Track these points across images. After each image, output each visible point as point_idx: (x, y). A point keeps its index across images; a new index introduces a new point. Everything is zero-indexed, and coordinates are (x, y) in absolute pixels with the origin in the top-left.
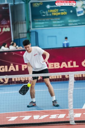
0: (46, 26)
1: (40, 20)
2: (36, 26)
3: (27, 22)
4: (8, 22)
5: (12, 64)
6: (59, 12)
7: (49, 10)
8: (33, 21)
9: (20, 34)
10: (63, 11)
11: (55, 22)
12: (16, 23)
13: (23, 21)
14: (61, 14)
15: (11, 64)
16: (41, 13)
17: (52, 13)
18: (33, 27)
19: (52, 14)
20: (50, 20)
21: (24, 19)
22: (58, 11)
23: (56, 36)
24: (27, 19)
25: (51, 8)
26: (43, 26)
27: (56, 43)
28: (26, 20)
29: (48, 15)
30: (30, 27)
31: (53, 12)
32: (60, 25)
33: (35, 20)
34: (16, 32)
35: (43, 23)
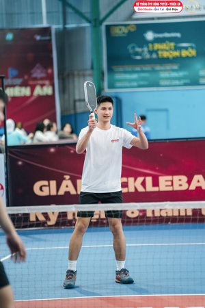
0: (142, 83)
1: (129, 68)
2: (118, 84)
3: (95, 72)
4: (50, 71)
5: (67, 177)
6: (176, 48)
7: (150, 45)
8: (110, 70)
9: (78, 104)
10: (186, 48)
11: (165, 74)
12: (68, 75)
13: (86, 70)
14: (180, 54)
15: (65, 176)
16: (131, 51)
17: (160, 53)
18: (111, 86)
19: (158, 54)
20: (153, 68)
21: (88, 65)
22: (173, 48)
23: (166, 110)
24: (95, 66)
25: (157, 40)
26: (135, 84)
27: (168, 127)
28: (92, 68)
29: (148, 56)
30: (103, 86)
31: (162, 50)
32: (177, 82)
33: (116, 68)
34: (66, 97)
35: (135, 76)
